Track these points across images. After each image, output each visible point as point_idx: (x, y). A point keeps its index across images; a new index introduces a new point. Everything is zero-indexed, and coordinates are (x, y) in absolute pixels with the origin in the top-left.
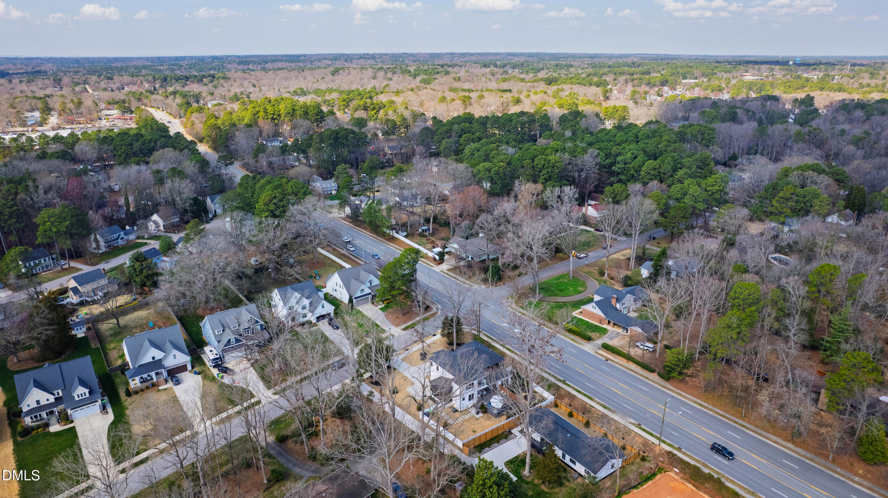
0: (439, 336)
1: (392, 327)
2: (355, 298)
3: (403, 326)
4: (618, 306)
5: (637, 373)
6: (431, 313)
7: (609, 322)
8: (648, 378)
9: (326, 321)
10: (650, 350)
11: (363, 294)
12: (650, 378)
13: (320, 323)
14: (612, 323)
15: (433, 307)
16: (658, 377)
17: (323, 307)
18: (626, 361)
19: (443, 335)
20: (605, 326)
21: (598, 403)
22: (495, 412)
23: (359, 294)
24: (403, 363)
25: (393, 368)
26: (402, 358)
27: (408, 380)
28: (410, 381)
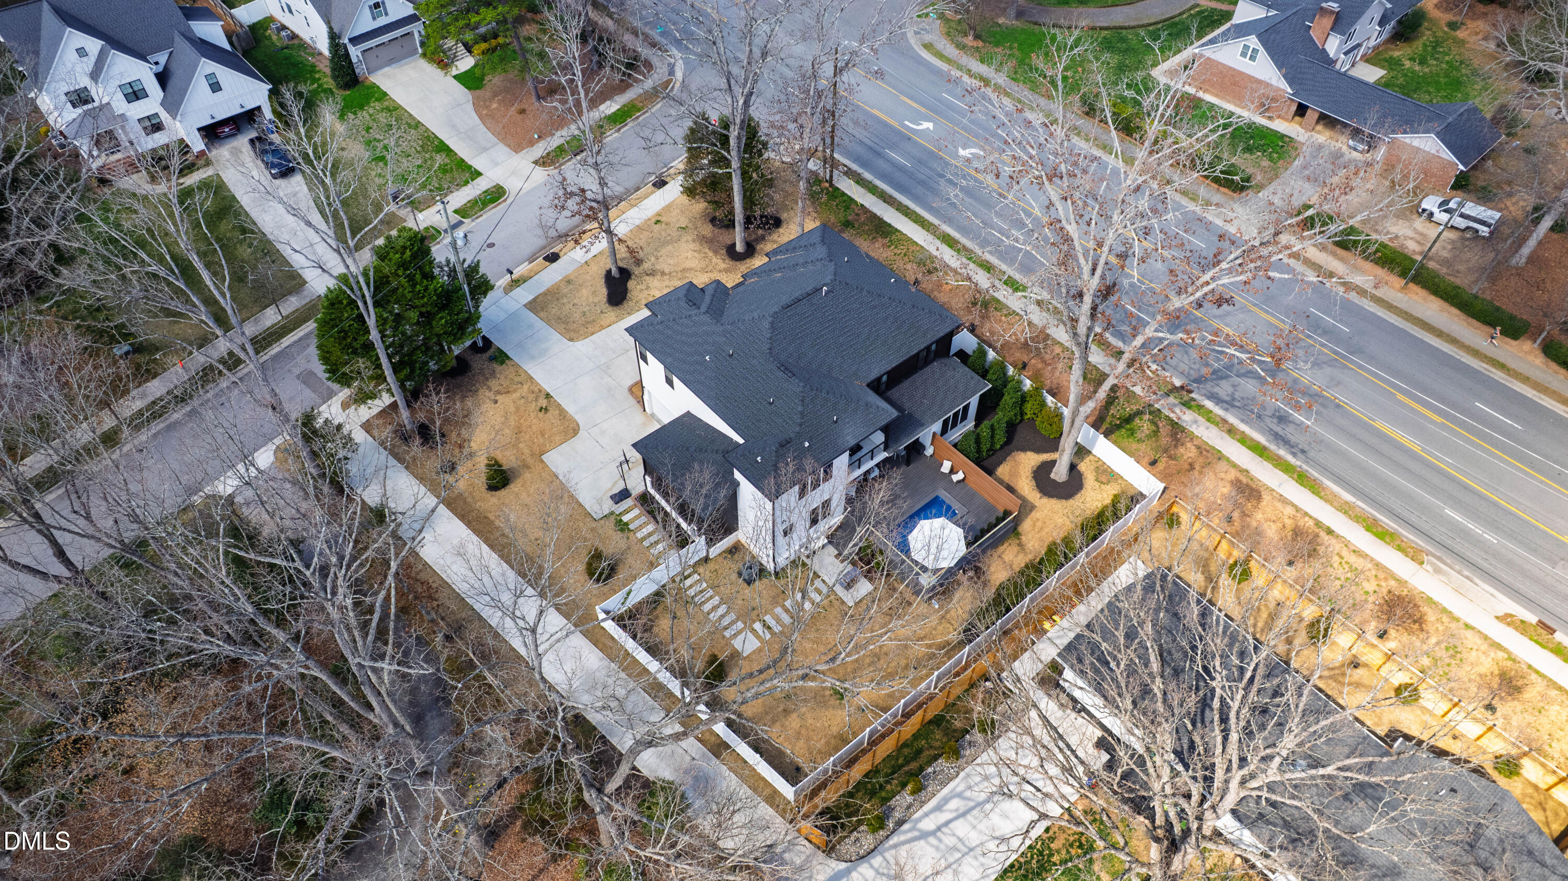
0: (674, 190)
1: (501, 151)
2: (355, 41)
3: (539, 150)
4: (1333, 45)
5: (1453, 341)
6: (649, 84)
7: (1301, 110)
8: (1502, 367)
9: (242, 142)
10: (1484, 231)
11: (382, 21)
12: (1512, 364)
13: (223, 153)
14: (1311, 116)
15: (655, 61)
16: (1539, 360)
17: (216, 87)
18: (1398, 282)
19: (690, 191)
20: (1280, 126)
21: (1345, 509)
22: (926, 581)
23: (366, 23)
24: (531, 326)
25: (492, 350)
26: (530, 302)
27: (553, 412)
28: (563, 413)
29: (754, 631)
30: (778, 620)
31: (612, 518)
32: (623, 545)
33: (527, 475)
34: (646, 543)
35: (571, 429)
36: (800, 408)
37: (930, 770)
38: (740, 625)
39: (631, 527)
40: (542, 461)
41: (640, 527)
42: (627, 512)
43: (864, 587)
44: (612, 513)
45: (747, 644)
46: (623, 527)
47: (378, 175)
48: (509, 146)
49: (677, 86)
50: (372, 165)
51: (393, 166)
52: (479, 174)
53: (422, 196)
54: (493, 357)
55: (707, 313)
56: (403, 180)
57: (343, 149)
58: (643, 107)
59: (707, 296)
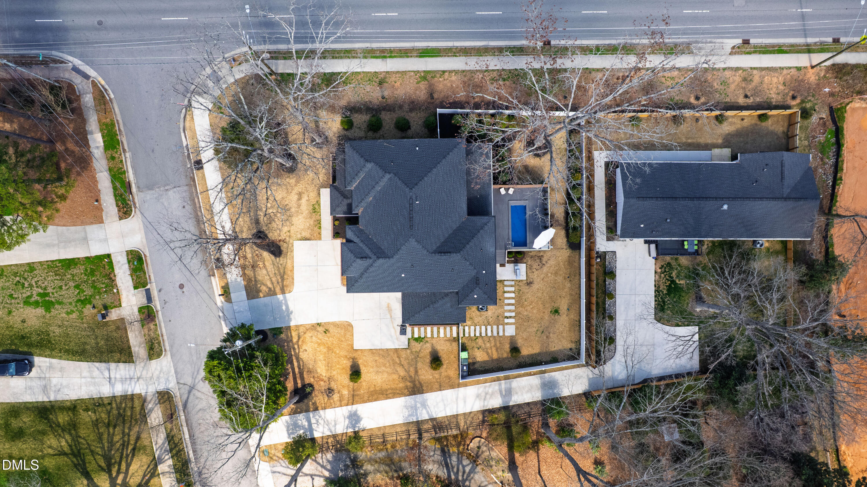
1: (94, 231)
3: (110, 209)
24: (265, 305)
25: (269, 333)
26: (248, 295)
27: (332, 329)
28: (335, 325)
29: (507, 324)
30: (510, 311)
31: (411, 341)
32: (428, 345)
33: (360, 362)
34: (435, 336)
35: (348, 327)
36: (468, 263)
37: (607, 306)
38: (501, 327)
39: (422, 336)
40: (356, 350)
41: (425, 332)
42: (413, 333)
43: (522, 267)
44: (409, 339)
45: (510, 331)
46: (419, 340)
47: (68, 313)
48: (92, 223)
49: (103, 82)
50: (54, 312)
51: (65, 301)
52: (109, 256)
53: (107, 299)
54: (274, 335)
55: (378, 258)
56: (84, 302)
57: (24, 321)
58: (112, 120)
59: (361, 245)
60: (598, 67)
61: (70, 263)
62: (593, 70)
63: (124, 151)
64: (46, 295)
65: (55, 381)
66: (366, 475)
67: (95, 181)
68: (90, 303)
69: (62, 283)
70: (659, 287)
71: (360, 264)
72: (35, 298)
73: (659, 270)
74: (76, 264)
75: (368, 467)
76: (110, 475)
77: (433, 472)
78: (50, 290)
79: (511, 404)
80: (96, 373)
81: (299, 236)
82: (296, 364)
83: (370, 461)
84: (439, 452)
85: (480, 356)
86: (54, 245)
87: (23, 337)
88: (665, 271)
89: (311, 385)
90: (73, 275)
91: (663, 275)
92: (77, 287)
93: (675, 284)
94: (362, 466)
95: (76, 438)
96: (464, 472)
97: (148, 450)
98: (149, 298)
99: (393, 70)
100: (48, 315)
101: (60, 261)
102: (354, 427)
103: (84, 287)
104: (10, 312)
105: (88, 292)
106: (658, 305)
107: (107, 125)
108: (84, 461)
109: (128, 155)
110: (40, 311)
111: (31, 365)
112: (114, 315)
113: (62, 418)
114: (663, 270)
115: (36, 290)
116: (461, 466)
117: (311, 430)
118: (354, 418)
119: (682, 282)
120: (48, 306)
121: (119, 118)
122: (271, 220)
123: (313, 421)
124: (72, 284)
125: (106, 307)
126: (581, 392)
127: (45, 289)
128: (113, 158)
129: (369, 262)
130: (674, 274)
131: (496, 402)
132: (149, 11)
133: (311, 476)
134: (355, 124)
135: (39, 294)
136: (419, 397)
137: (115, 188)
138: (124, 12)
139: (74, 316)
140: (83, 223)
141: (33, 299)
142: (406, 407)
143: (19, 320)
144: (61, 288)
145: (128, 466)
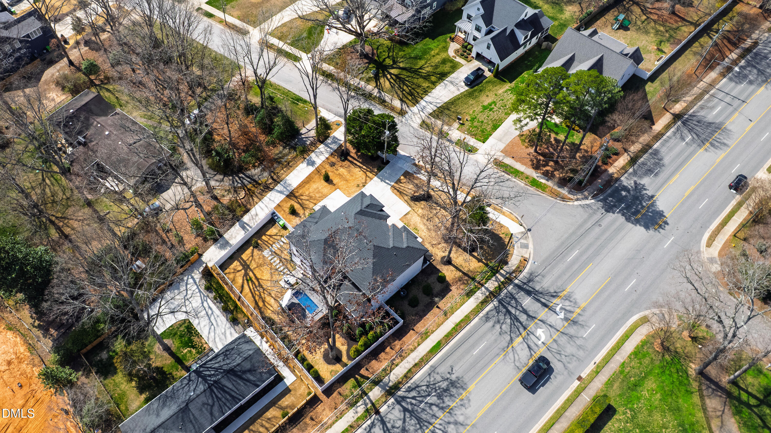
25: (382, 166)
26: (408, 172)
33: (330, 186)
40: (336, 189)
47: (474, 111)
48: (505, 148)
49: (568, 203)
50: (480, 107)
51: (481, 114)
52: (484, 142)
53: (464, 128)
54: (380, 167)
55: (361, 210)
56: (473, 119)
57: (487, 96)
58: (545, 192)
59: (375, 212)
60: (335, 425)
61: (495, 127)
62: (336, 421)
63: (527, 185)
64: (491, 110)
65: (452, 88)
66: (284, 148)
67: (523, 164)
68: (471, 121)
69: (489, 119)
70: (198, 337)
71: (367, 202)
72: (493, 106)
73: (204, 346)
74: (493, 129)
75: (286, 151)
76: (393, 75)
77: (253, 170)
78: (491, 113)
79: (237, 223)
80: (438, 101)
81: (411, 213)
82: (358, 164)
83: (287, 155)
84: (257, 179)
85: (273, 231)
86: (509, 128)
87: (481, 91)
88: (201, 348)
89: (343, 161)
90: (489, 124)
91: (200, 345)
92: (482, 122)
93: (189, 347)
94: (289, 149)
95: (422, 77)
96: (237, 181)
97: (388, 92)
98: (450, 141)
99: (446, 323)
100: (481, 104)
101: (500, 125)
102: (308, 160)
103: (480, 124)
104: (496, 95)
105: (476, 124)
106: (191, 328)
107: (545, 188)
108: (410, 72)
109: (523, 185)
110: (486, 104)
111: (467, 85)
112: (456, 125)
113: (433, 79)
114: (203, 348)
115: (496, 109)
116: (240, 182)
117: (327, 145)
118: (312, 163)
119: (186, 350)
120: (485, 108)
121: (544, 195)
122: (431, 208)
123: (329, 149)
124: (486, 121)
125: (463, 124)
126: (204, 254)
127: (493, 112)
128: (527, 178)
129: (364, 205)
130: (194, 351)
131: (246, 219)
132: (587, 249)
133: (310, 131)
134: (438, 283)
135: (493, 108)
136: (287, 193)
137: (512, 168)
138: (597, 239)
139: (471, 112)
140: (508, 145)
141: (493, 105)
142: (290, 185)
143: (490, 95)
144: (488, 117)
145: (390, 82)
